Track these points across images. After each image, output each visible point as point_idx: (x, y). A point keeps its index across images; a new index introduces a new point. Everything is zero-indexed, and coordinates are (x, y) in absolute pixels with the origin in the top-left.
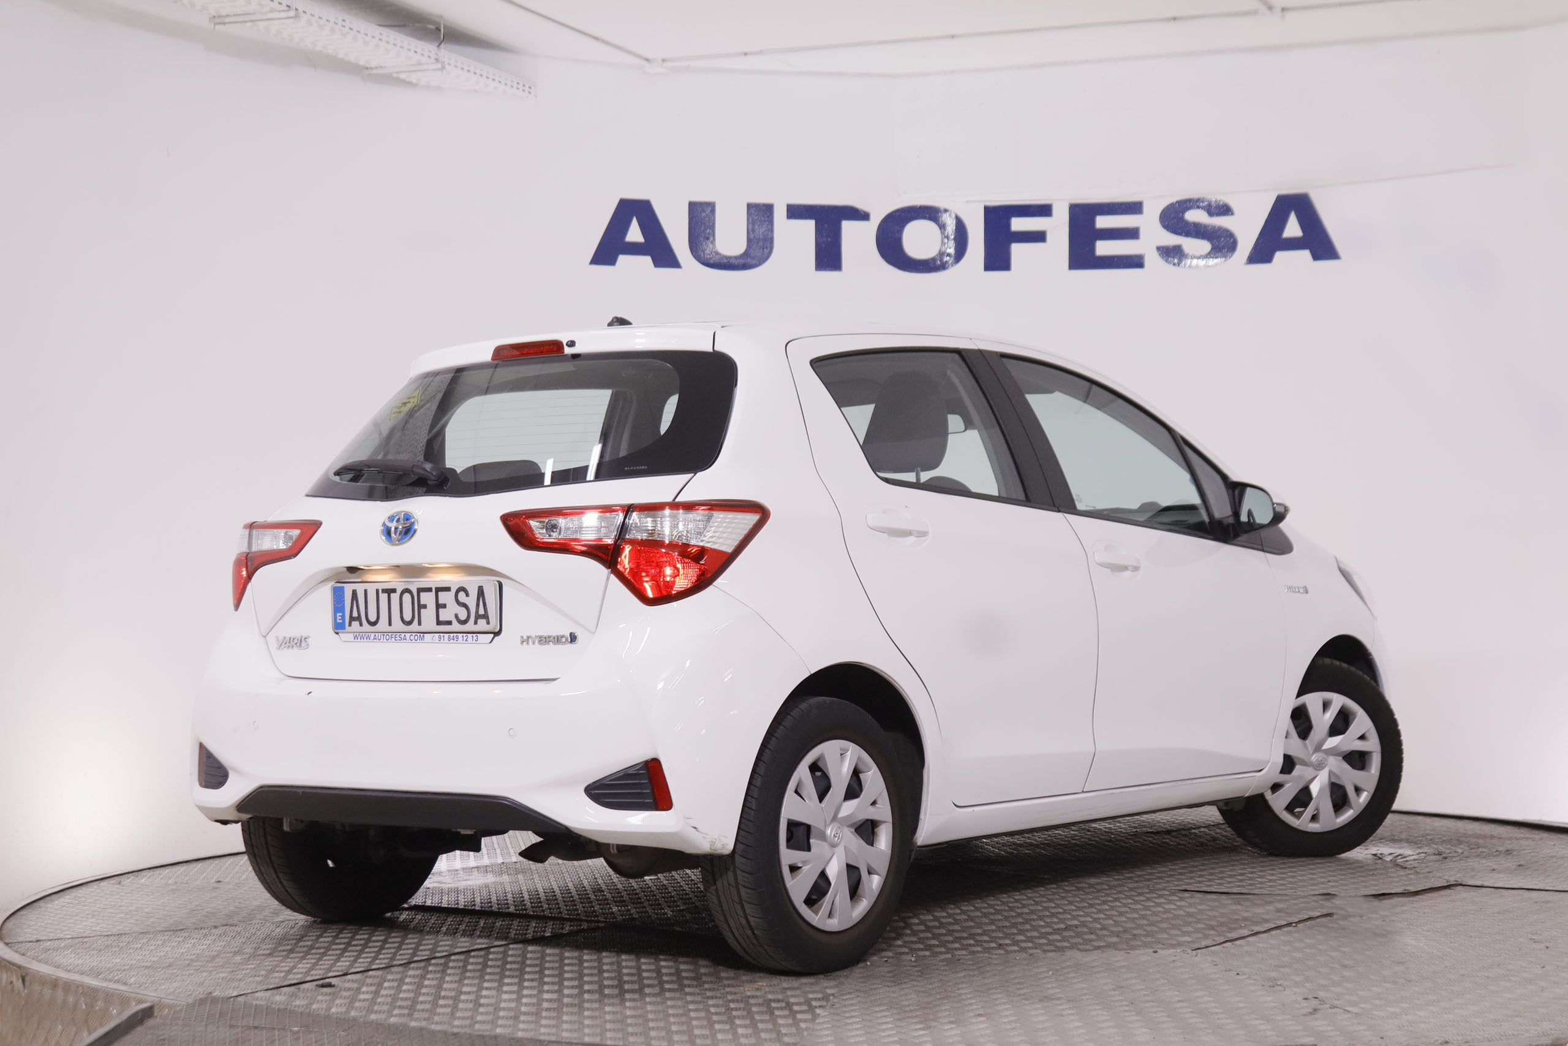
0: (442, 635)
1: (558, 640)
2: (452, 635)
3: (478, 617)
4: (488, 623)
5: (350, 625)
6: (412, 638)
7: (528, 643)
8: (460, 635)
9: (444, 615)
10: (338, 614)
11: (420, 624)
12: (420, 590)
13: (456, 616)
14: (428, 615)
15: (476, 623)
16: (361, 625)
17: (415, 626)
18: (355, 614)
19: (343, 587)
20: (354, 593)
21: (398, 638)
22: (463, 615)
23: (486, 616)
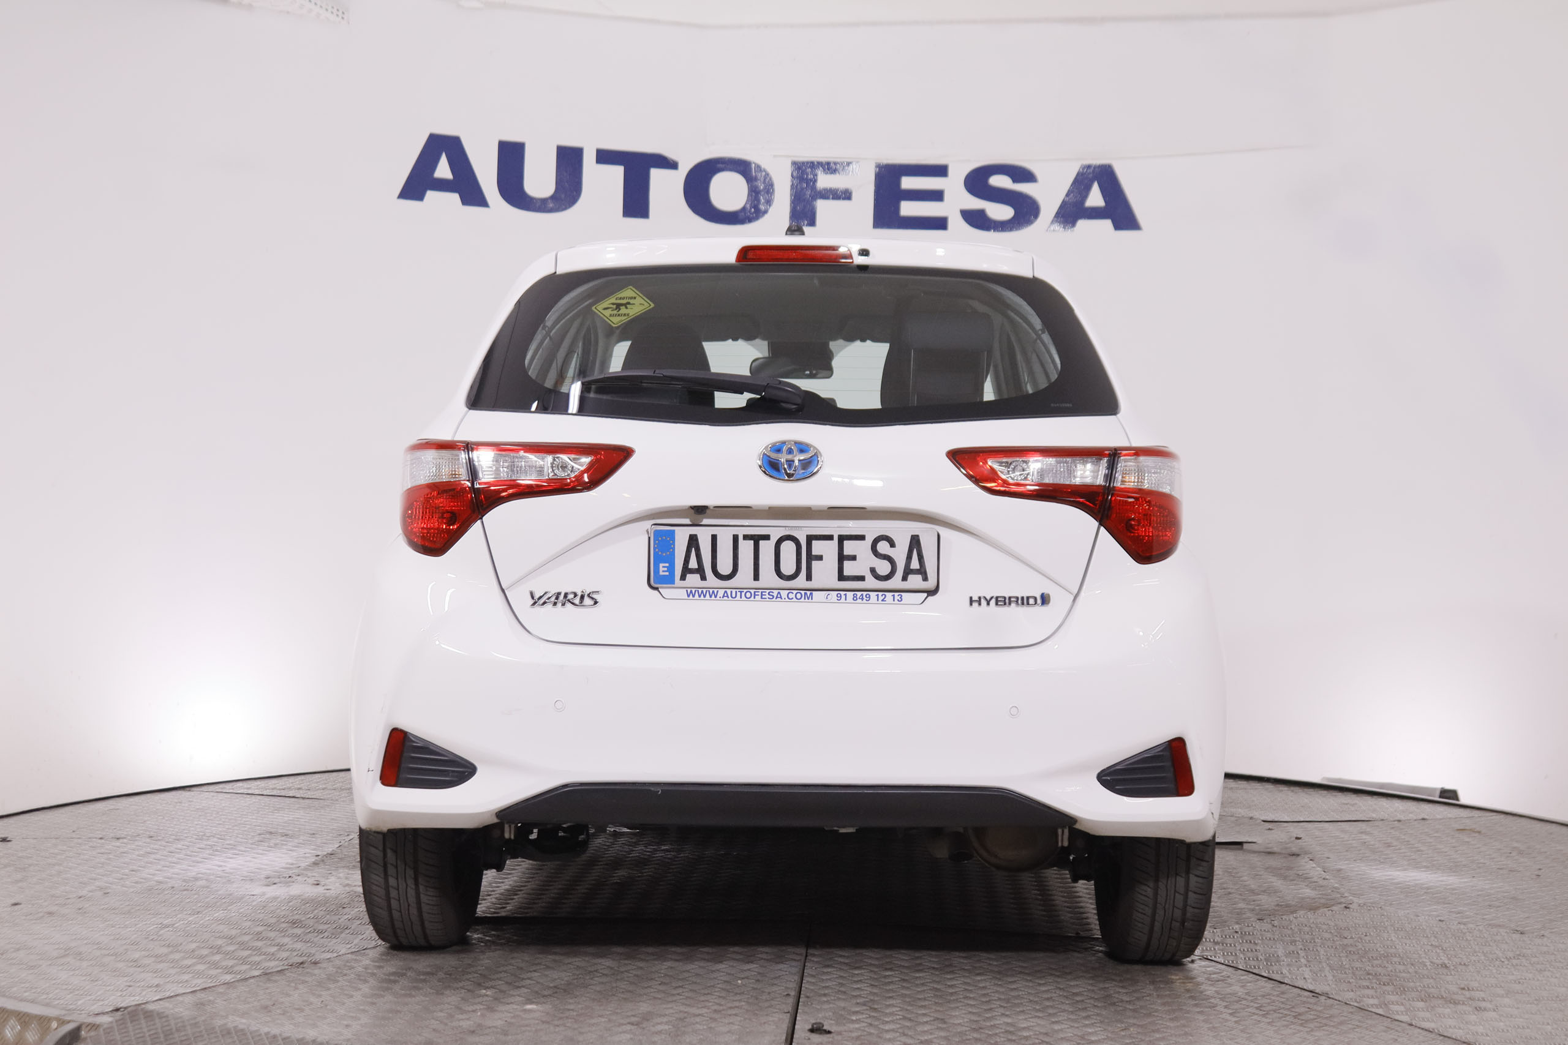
0: (843, 593)
1: (1024, 601)
2: (859, 594)
3: (908, 572)
4: (925, 579)
5: (683, 578)
6: (791, 596)
7: (980, 604)
8: (873, 594)
9: (849, 568)
10: (661, 565)
11: (809, 577)
12: (810, 539)
13: (873, 571)
14: (825, 571)
15: (904, 579)
16: (703, 578)
17: (801, 581)
18: (693, 564)
19: (674, 531)
20: (693, 541)
21: (768, 596)
22: (884, 568)
23: (922, 572)
